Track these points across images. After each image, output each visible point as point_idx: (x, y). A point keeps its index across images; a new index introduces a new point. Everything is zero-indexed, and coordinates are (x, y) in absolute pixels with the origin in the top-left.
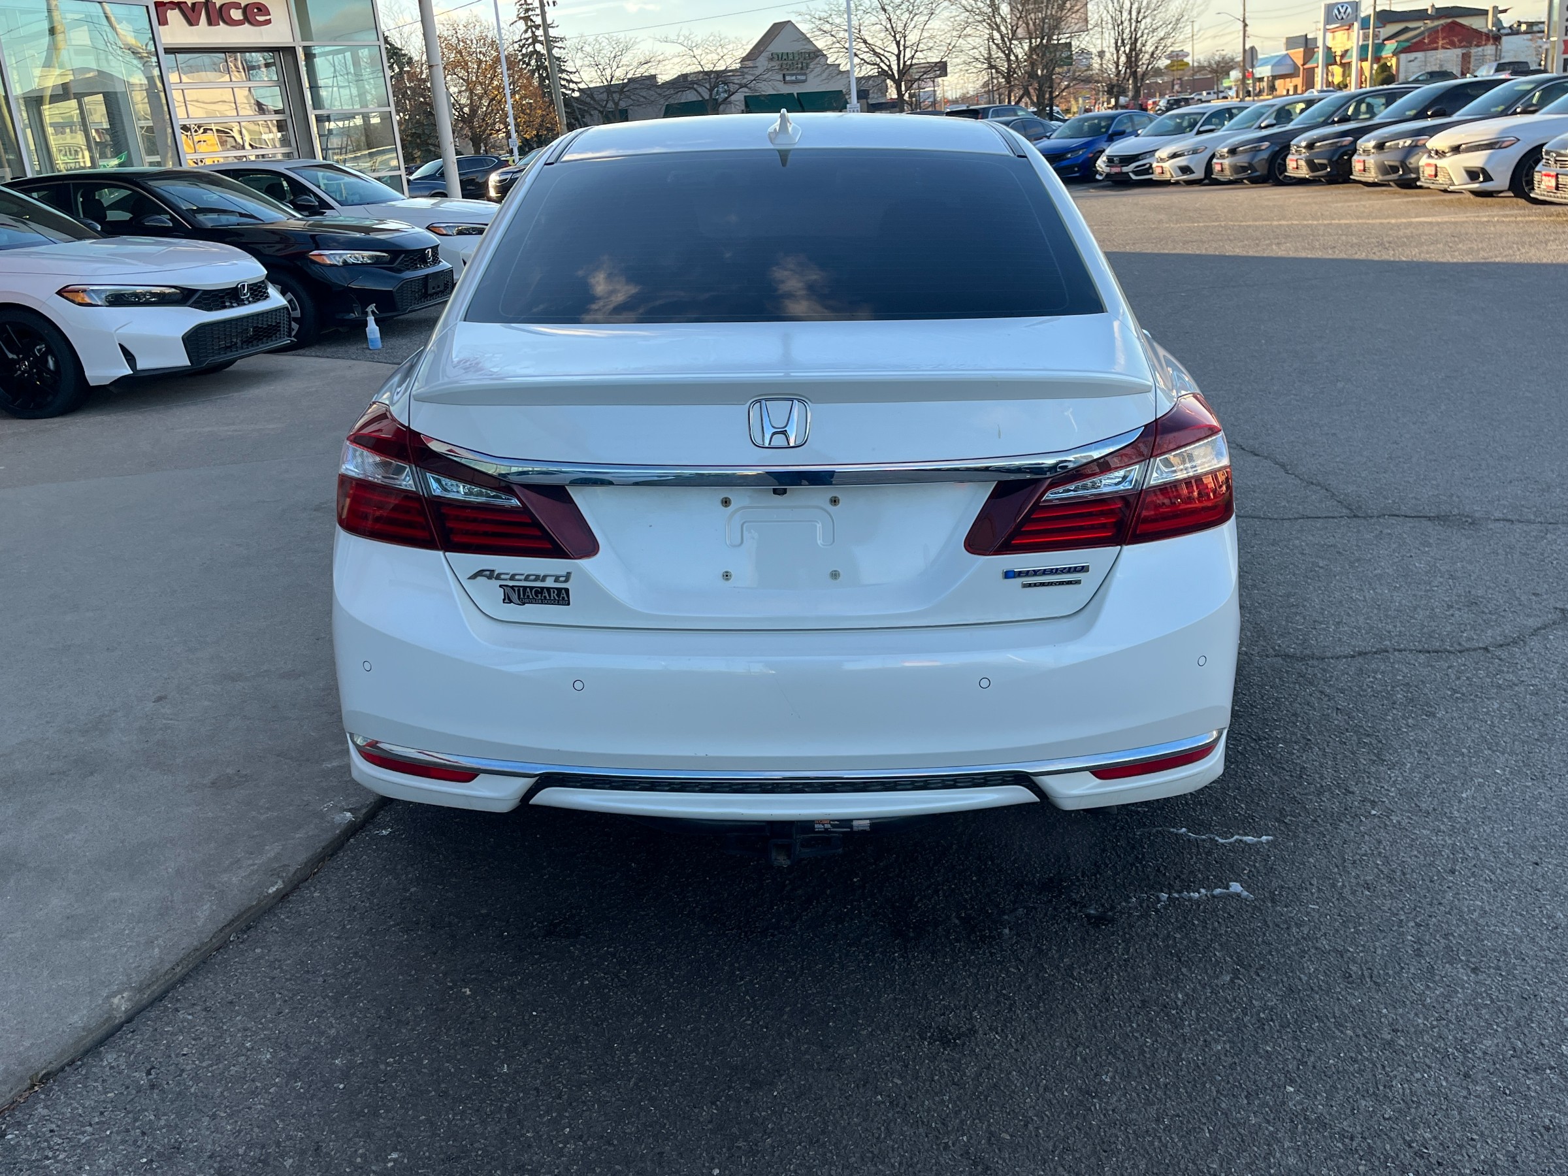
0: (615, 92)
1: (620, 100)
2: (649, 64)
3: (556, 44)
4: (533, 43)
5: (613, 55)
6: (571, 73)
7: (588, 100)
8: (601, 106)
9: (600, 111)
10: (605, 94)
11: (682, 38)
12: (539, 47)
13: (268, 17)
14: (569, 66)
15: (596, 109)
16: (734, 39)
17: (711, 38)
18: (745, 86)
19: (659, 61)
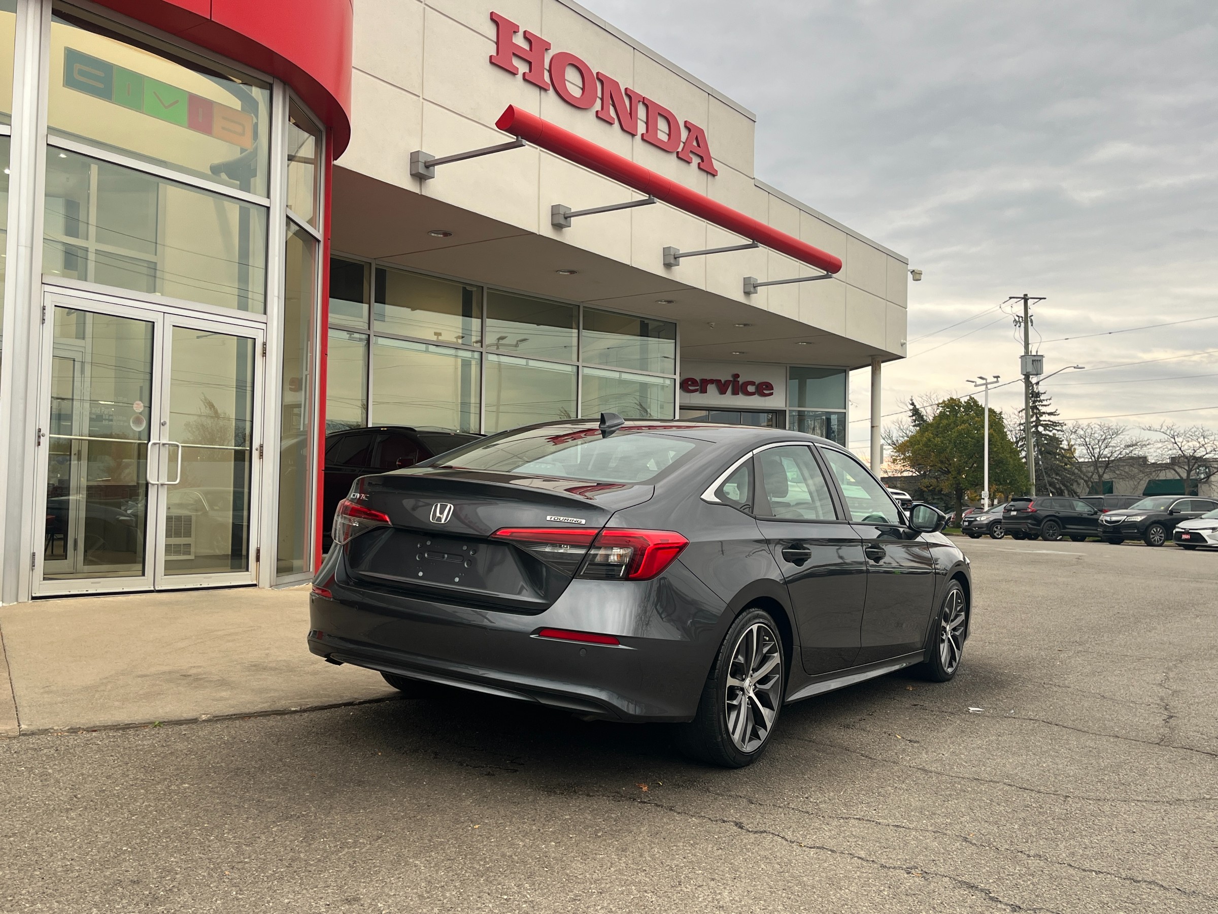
0: (1100, 467)
1: (1104, 473)
2: (1134, 447)
3: (1056, 428)
4: (1036, 426)
5: (1104, 437)
7: (1076, 471)
8: (1087, 476)
9: (1085, 481)
10: (1092, 469)
11: (1166, 429)
13: (772, 391)
17: (1195, 429)
19: (1145, 445)
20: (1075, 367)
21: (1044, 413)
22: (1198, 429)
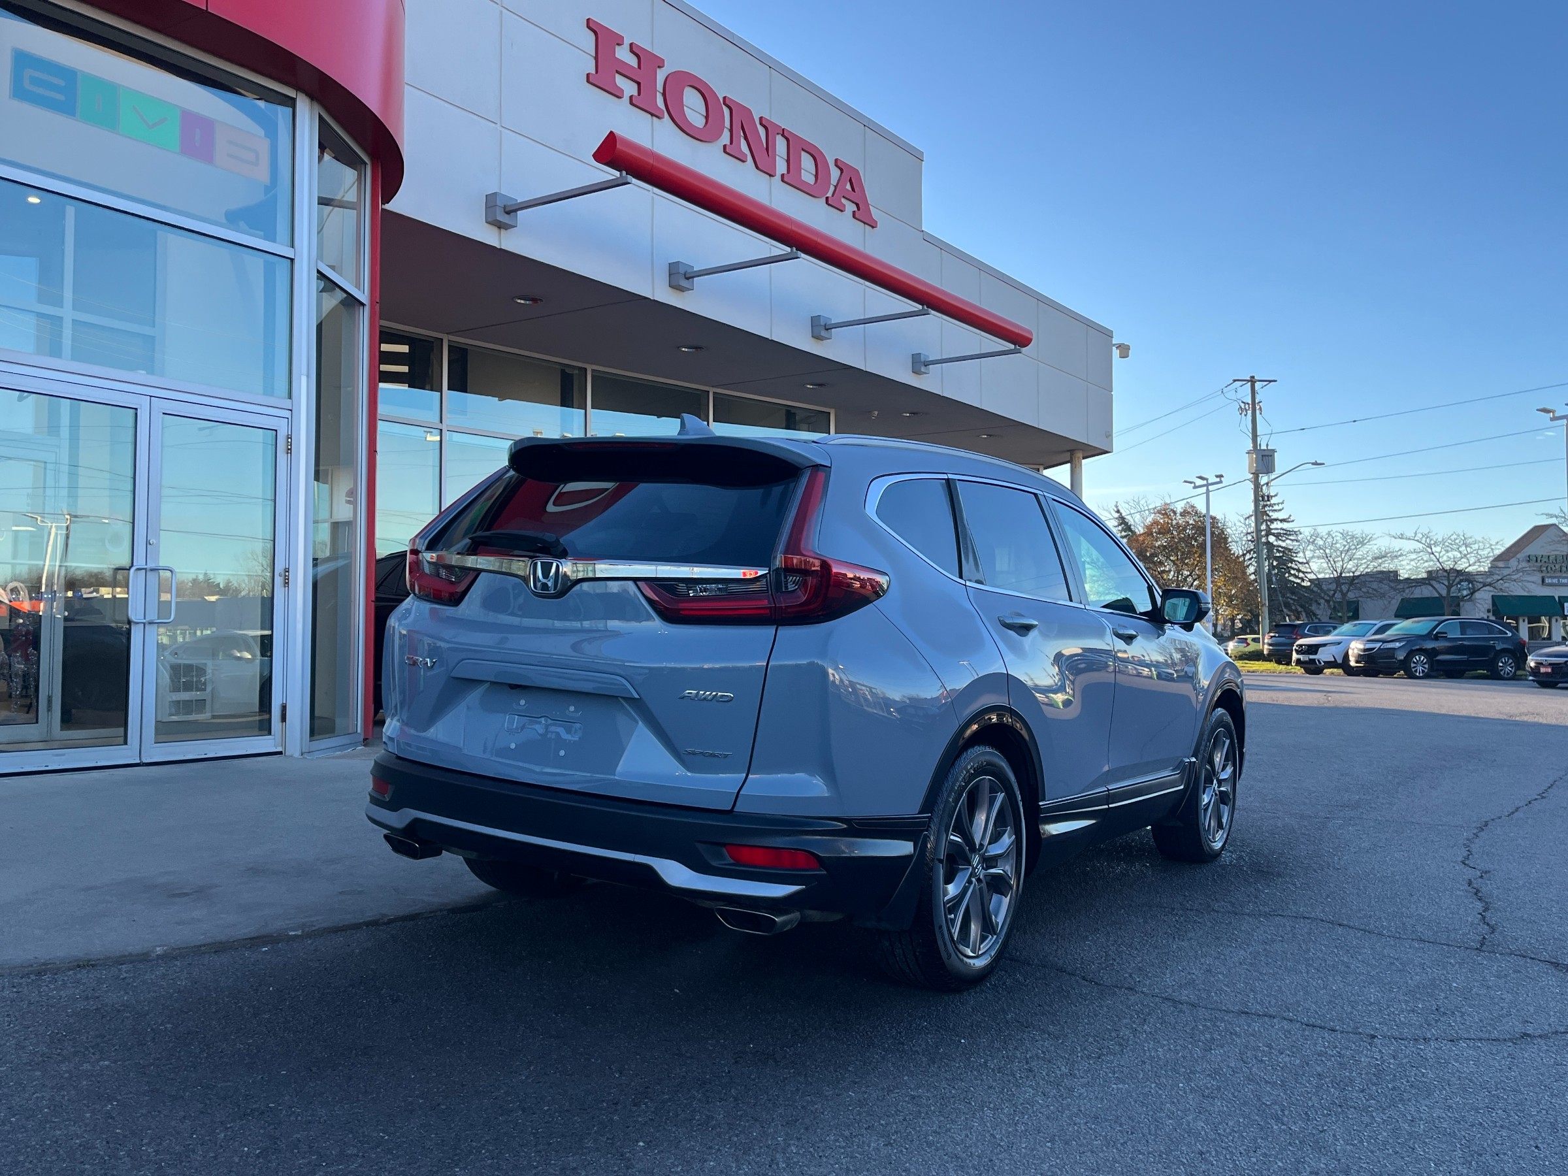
0: (1344, 583)
1: (1348, 591)
2: (1383, 559)
3: (1290, 537)
4: (1267, 535)
5: (1346, 548)
6: (1300, 563)
7: (1316, 589)
8: (1328, 595)
9: (1326, 601)
10: (1333, 586)
11: (1421, 536)
12: (1272, 539)
14: (1300, 558)
15: (1323, 598)
16: (1481, 539)
17: (1455, 536)
18: (1490, 585)
19: (1396, 556)
20: (1313, 464)
21: (1276, 520)
22: (1458, 535)
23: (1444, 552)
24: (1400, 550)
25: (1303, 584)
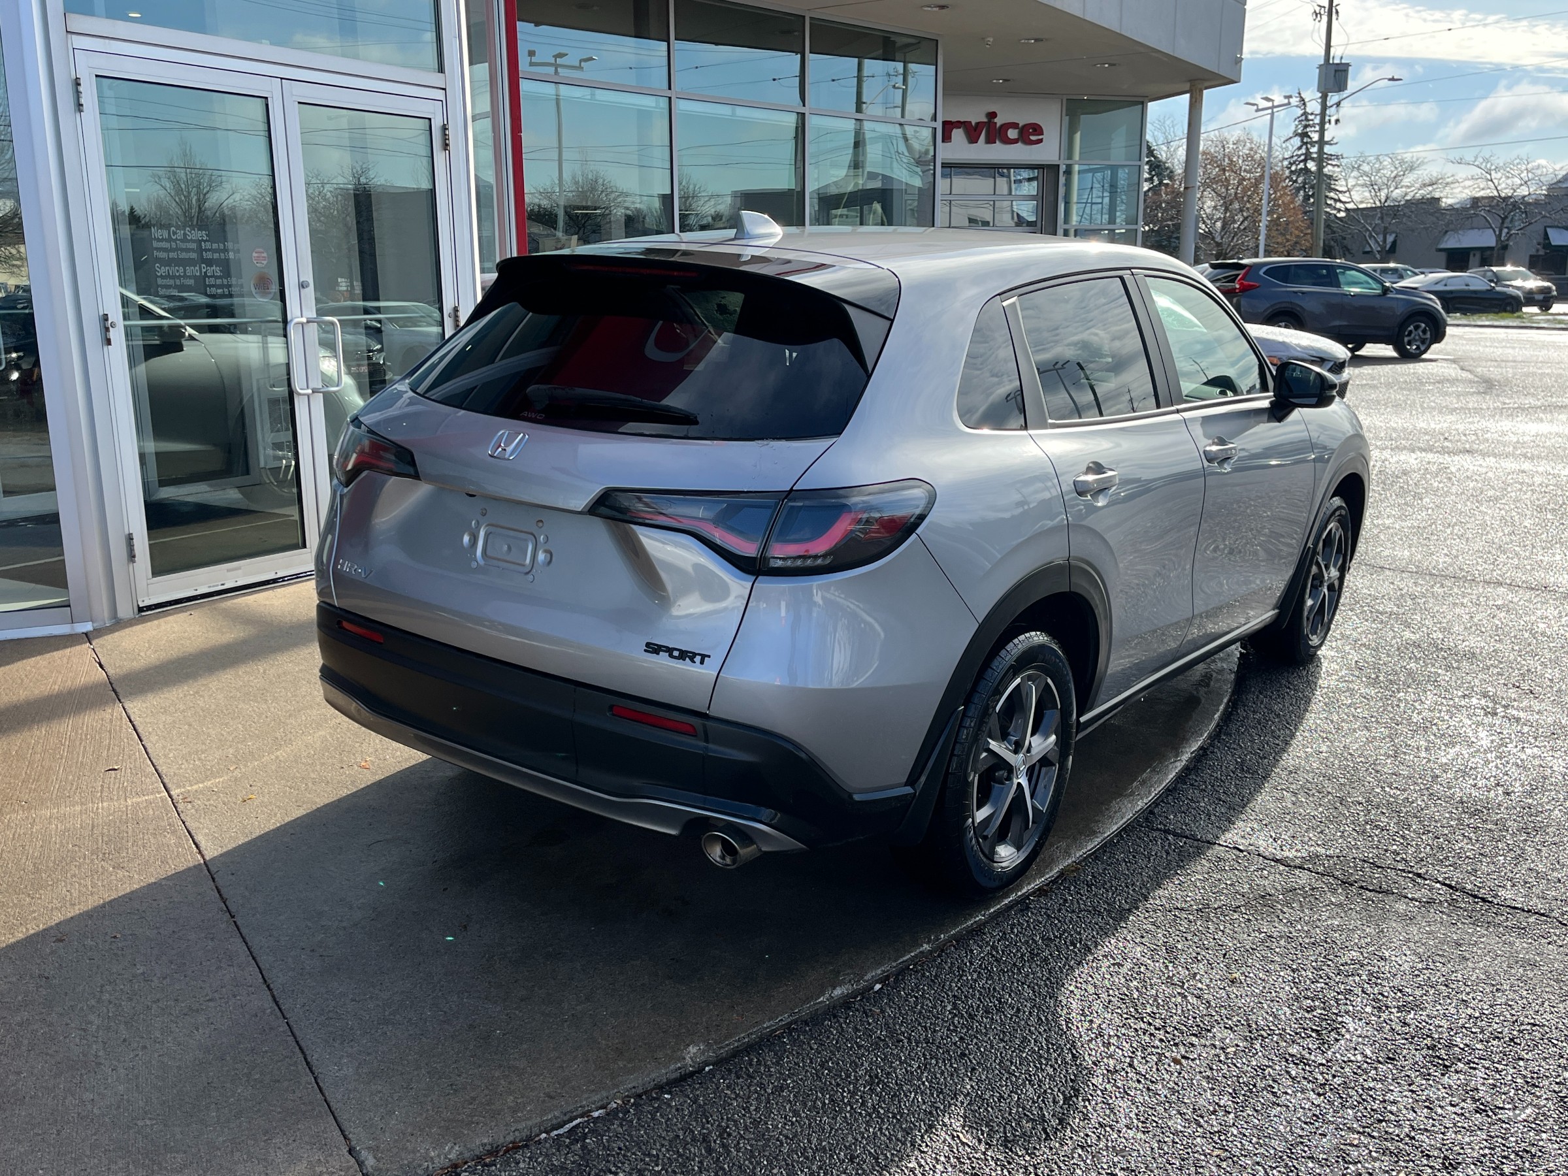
0: (1387, 213)
2: (1435, 186)
3: (1329, 162)
4: (1305, 161)
5: (1393, 175)
6: (1341, 192)
11: (1481, 160)
12: (1311, 165)
13: (1040, 137)
14: (1341, 185)
17: (1518, 161)
19: (1447, 184)
20: (1390, 80)
22: (1521, 159)
23: (1503, 179)
24: (1453, 176)
25: (1338, 215)
